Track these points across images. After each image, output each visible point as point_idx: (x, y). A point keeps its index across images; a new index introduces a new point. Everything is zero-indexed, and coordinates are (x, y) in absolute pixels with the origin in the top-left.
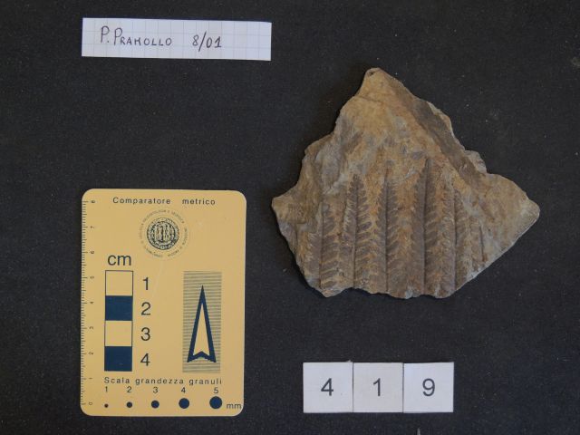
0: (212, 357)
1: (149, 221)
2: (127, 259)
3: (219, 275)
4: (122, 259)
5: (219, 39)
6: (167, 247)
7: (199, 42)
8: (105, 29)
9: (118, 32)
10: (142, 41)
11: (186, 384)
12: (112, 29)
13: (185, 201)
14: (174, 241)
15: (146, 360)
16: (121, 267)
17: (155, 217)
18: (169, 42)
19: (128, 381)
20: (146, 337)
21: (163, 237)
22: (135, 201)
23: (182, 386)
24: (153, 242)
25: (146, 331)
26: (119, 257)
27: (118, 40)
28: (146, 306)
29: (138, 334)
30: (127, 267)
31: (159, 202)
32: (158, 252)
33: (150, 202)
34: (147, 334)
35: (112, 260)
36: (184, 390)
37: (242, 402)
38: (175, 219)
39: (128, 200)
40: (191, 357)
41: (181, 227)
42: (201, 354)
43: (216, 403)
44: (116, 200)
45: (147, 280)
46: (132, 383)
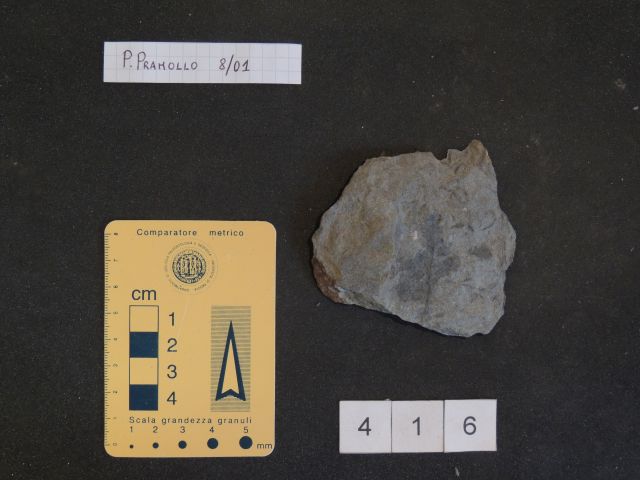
0: (241, 395)
1: (175, 253)
2: (152, 294)
3: (248, 309)
4: (146, 294)
5: (247, 62)
6: (194, 281)
7: (226, 66)
8: (128, 54)
9: (142, 57)
10: (166, 65)
11: (215, 424)
12: (135, 53)
13: (212, 232)
14: (201, 274)
15: (172, 398)
16: (146, 302)
17: (180, 249)
18: (194, 66)
19: (154, 421)
20: (172, 375)
21: (190, 270)
22: (160, 233)
23: (210, 426)
24: (179, 275)
25: (172, 368)
26: (143, 292)
27: (141, 64)
28: (172, 342)
29: (164, 371)
30: (152, 301)
31: (185, 234)
32: (185, 286)
33: (176, 233)
34: (174, 371)
35: (136, 295)
36: (212, 430)
37: (272, 442)
38: (202, 252)
39: (154, 232)
40: (220, 395)
41: (208, 259)
42: (231, 392)
43: (246, 442)
44: (140, 232)
45: (173, 315)
46: (158, 423)
